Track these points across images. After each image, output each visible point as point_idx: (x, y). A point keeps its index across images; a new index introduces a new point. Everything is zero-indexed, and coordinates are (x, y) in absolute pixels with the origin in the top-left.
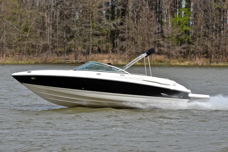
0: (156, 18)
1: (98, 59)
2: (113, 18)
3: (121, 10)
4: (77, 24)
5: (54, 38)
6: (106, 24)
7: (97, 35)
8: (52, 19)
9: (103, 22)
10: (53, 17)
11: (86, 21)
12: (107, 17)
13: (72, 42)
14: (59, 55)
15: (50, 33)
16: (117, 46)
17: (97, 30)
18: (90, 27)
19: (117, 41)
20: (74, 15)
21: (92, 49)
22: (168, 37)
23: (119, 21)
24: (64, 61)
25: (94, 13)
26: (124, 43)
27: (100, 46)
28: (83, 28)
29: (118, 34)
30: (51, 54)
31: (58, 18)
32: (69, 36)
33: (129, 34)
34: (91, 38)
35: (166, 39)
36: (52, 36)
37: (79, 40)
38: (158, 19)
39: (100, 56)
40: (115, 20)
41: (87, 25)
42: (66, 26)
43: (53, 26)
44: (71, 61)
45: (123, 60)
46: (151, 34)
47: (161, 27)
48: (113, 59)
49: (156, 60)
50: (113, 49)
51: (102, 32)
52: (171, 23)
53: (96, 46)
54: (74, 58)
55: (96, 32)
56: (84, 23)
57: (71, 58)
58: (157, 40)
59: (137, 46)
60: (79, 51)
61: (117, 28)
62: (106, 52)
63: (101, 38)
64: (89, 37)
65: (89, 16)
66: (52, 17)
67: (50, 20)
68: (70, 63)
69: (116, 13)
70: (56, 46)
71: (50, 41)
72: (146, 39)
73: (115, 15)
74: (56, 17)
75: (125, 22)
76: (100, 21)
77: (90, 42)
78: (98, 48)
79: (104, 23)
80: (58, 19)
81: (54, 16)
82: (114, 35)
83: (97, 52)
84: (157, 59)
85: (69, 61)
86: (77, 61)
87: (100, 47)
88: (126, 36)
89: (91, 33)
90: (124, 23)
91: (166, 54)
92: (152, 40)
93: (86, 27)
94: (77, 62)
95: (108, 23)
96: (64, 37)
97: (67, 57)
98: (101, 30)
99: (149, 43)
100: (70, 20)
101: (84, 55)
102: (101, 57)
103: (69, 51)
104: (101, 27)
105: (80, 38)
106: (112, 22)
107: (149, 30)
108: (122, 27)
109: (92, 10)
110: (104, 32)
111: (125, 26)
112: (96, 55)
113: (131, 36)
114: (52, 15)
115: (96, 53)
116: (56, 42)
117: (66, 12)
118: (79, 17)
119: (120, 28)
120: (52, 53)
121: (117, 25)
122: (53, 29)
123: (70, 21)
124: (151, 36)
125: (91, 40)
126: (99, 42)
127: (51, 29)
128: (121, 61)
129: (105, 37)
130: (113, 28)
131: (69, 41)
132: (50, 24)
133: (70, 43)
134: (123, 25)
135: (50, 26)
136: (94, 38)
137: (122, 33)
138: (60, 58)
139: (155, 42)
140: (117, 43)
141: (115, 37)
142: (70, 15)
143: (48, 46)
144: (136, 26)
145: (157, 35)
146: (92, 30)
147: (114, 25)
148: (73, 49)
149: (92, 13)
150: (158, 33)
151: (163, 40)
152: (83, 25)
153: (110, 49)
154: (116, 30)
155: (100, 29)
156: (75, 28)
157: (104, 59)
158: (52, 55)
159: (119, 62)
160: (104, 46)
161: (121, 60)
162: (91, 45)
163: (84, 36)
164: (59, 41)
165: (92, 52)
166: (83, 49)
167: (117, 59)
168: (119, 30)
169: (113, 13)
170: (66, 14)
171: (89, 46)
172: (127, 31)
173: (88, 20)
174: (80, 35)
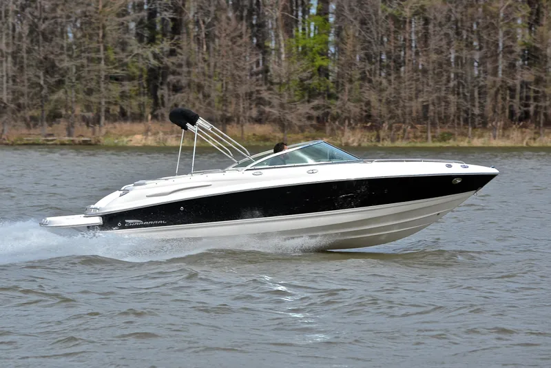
0: (251, 38)
1: (121, 135)
2: (152, 40)
3: (169, 20)
4: (70, 53)
5: (19, 87)
6: (138, 54)
7: (117, 79)
8: (10, 41)
9: (129, 48)
10: (14, 37)
11: (91, 46)
12: (140, 37)
13: (60, 94)
14: (31, 125)
15: (7, 75)
16: (163, 104)
17: (116, 68)
18: (99, 59)
19: (163, 92)
20: (63, 34)
21: (107, 111)
22: (280, 84)
23: (166, 45)
24: (44, 138)
25: (107, 28)
26: (179, 96)
27: (125, 104)
28: (85, 61)
29: (164, 76)
30: (13, 123)
31: (24, 39)
32: (52, 80)
33: (190, 76)
34: (102, 85)
35: (276, 88)
36: (14, 81)
37: (77, 92)
38: (255, 41)
39: (127, 126)
40: (157, 44)
41: (93, 55)
42: (46, 58)
43: (14, 58)
44: (58, 139)
45: (177, 136)
46: (240, 77)
47: (264, 59)
48: (156, 134)
49: (254, 135)
50: (155, 110)
51: (128, 71)
52: (285, 51)
53: (116, 104)
54: (65, 132)
55: (114, 71)
56: (87, 50)
57: (59, 131)
58: (254, 88)
59: (209, 104)
60: (76, 116)
61: (162, 63)
62: (139, 118)
63: (128, 86)
64: (98, 83)
65: (98, 35)
66: (11, 37)
67: (7, 44)
68: (56, 144)
69: (159, 27)
70: (24, 104)
71: (8, 94)
72: (230, 87)
73: (158, 33)
74: (20, 38)
75: (181, 49)
76: (124, 45)
77: (101, 95)
78: (122, 108)
79: (132, 52)
80: (25, 44)
81: (16, 35)
82: (156, 78)
83: (117, 118)
84: (257, 134)
85: (55, 138)
86: (71, 138)
87: (125, 107)
88: (184, 81)
89: (103, 74)
90: (179, 50)
91: (274, 121)
92: (243, 90)
93: (90, 60)
94: (73, 141)
95: (140, 51)
96: (42, 82)
97: (48, 130)
98: (125, 68)
99: (237, 96)
100: (53, 43)
101: (88, 126)
102: (128, 128)
103: (54, 117)
104: (126, 60)
105: (79, 86)
106: (150, 48)
107: (237, 67)
108: (173, 59)
109: (104, 22)
110: (134, 73)
111: (181, 58)
112: (117, 124)
113: (196, 80)
114: (11, 32)
115: (115, 120)
116: (23, 95)
117: (43, 26)
118: (75, 36)
119: (168, 61)
120: (16, 121)
121: (163, 55)
122: (15, 64)
123: (53, 47)
124: (240, 81)
125: (103, 89)
126: (123, 95)
127: (10, 65)
128: (174, 139)
129: (136, 82)
130: (154, 62)
131: (53, 92)
132: (7, 53)
133: (55, 97)
134: (176, 55)
135: (7, 57)
136: (111, 86)
137: (174, 73)
138: (32, 131)
139: (249, 95)
140: (162, 96)
141: (158, 84)
142: (53, 32)
143: (5, 104)
144: (206, 57)
145: (254, 78)
146: (105, 67)
147: (155, 56)
148: (63, 112)
149: (104, 27)
150: (257, 74)
151: (269, 89)
152: (83, 54)
153: (148, 111)
154: (159, 68)
155: (124, 65)
156: (66, 64)
157: (134, 134)
158: (14, 126)
159: (169, 140)
160: (134, 103)
161: (174, 136)
162: (103, 101)
163: (86, 80)
164: (29, 93)
165: (106, 118)
166: (85, 111)
167: (165, 133)
168: (167, 68)
169: (152, 27)
170: (44, 29)
171: (100, 103)
172: (185, 69)
173: (94, 45)
174: (77, 80)
